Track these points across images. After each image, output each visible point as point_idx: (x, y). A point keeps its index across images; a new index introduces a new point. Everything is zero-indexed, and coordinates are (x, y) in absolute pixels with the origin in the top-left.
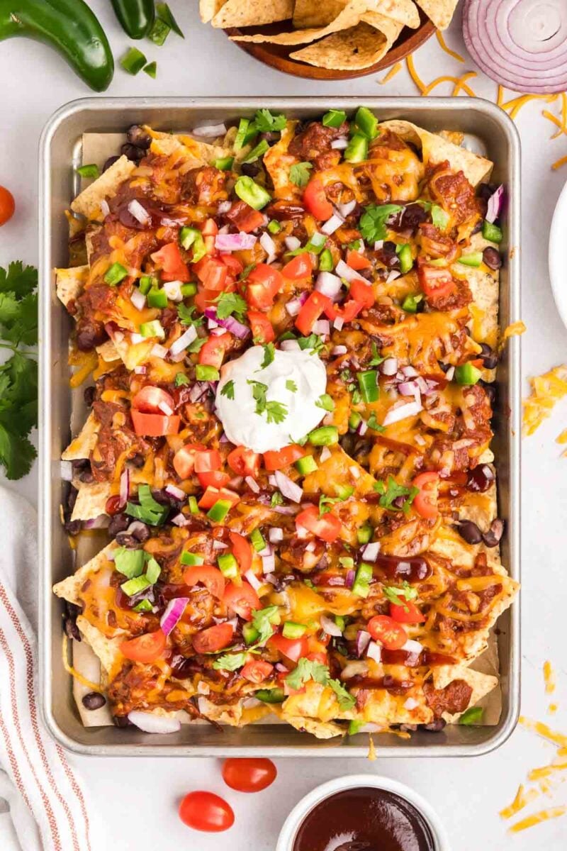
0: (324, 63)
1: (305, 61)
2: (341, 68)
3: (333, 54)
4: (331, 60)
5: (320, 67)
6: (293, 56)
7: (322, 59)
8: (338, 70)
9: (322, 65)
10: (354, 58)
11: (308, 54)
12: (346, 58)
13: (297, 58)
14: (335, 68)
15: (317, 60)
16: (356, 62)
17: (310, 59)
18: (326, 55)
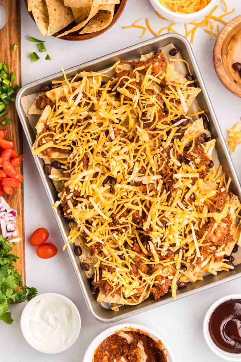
0: (93, 31)
1: (85, 33)
2: (100, 30)
3: (94, 26)
4: (95, 29)
5: (92, 33)
6: (80, 33)
7: (92, 30)
8: (99, 31)
9: (92, 32)
10: (102, 24)
11: (86, 30)
12: (100, 26)
13: (83, 33)
14: (97, 31)
15: (90, 31)
16: (104, 25)
17: (87, 31)
18: (92, 28)
